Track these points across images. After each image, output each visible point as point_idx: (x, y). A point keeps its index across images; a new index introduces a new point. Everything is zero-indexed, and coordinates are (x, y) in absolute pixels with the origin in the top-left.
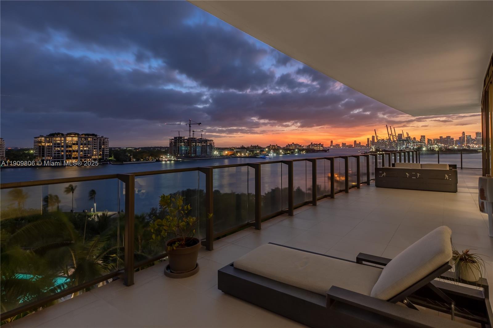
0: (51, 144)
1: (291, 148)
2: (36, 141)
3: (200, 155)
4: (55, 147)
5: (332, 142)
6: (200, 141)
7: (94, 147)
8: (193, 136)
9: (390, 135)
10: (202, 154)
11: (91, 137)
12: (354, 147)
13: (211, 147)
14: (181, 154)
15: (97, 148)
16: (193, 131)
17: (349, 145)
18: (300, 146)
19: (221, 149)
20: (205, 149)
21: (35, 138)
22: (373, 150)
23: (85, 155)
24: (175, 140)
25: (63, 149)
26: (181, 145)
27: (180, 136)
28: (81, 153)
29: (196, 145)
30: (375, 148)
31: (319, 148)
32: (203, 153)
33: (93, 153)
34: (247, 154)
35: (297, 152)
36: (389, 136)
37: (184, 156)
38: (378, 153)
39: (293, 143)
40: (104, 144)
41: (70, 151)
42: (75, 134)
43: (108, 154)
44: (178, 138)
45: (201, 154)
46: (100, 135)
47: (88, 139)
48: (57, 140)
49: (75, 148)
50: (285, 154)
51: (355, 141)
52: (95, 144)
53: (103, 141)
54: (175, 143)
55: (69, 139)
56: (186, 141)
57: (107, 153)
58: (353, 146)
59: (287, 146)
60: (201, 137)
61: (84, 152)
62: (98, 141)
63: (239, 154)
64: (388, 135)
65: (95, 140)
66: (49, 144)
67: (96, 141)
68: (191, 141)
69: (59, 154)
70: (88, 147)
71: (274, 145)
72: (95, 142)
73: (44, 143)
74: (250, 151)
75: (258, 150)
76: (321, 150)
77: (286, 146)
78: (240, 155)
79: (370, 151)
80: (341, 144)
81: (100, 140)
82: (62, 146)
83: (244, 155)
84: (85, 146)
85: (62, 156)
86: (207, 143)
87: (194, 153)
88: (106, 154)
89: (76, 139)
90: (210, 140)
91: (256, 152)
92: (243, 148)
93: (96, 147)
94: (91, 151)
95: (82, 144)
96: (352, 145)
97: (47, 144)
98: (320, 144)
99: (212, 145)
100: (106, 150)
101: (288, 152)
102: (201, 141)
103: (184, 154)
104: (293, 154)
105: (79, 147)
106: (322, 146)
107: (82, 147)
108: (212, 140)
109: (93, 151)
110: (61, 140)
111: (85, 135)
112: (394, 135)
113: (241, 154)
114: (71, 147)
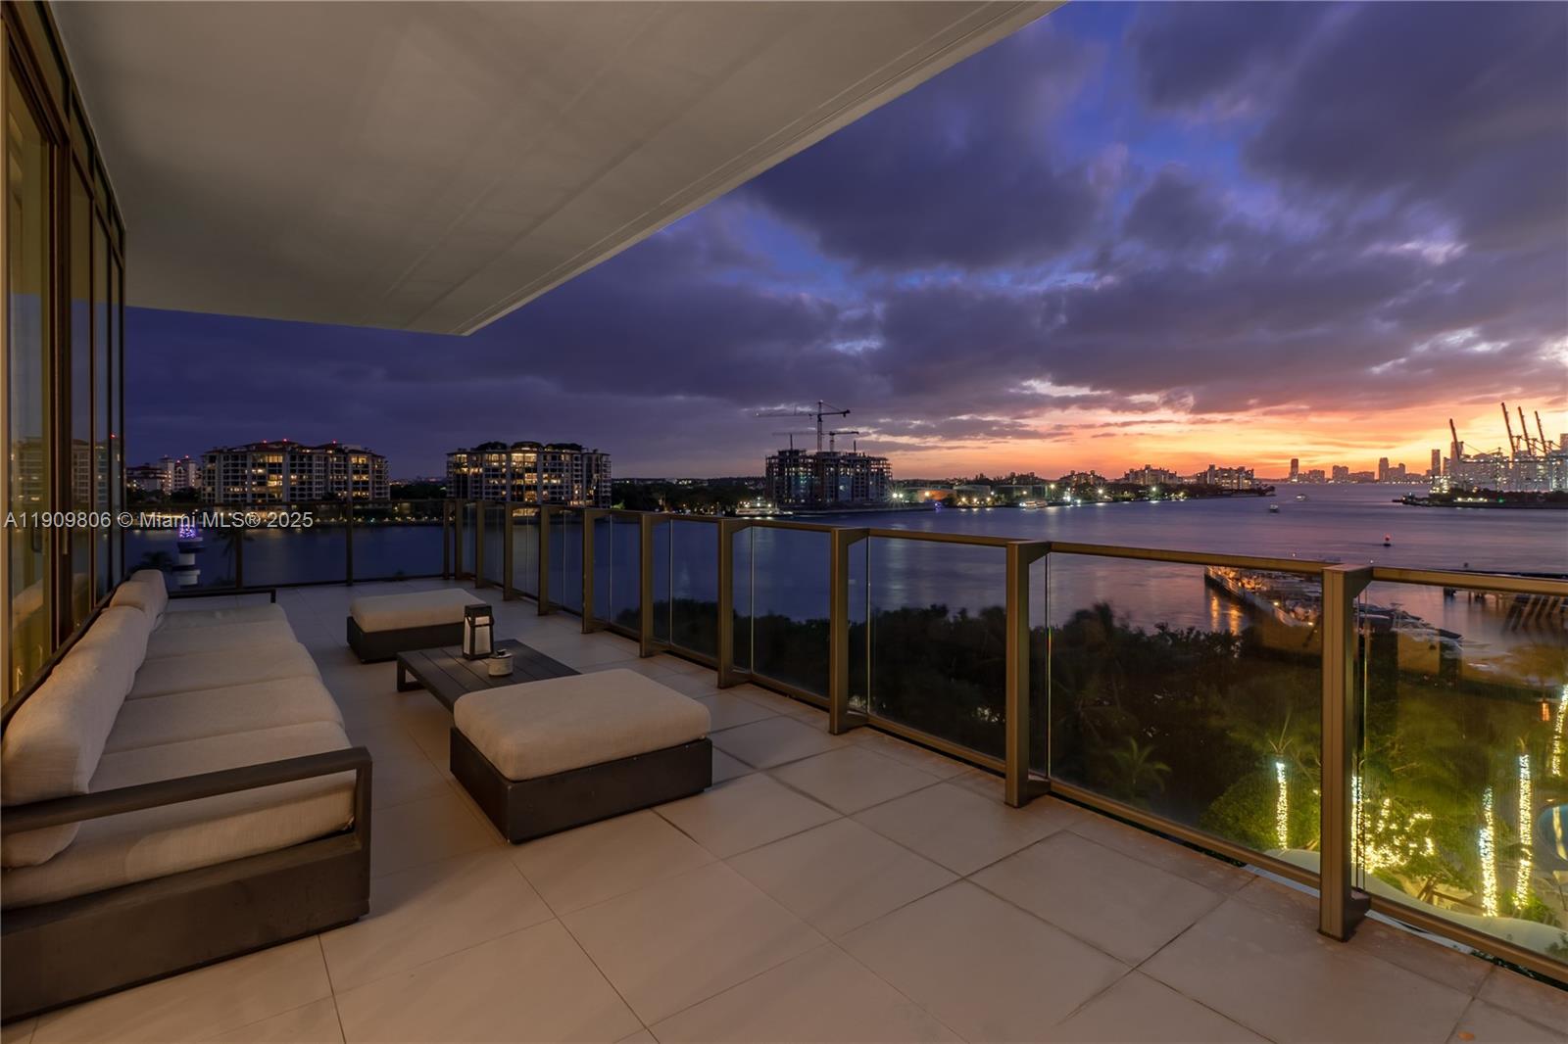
0: (481, 470)
1: (1142, 483)
2: (451, 462)
3: (848, 501)
4: (487, 476)
5: (1295, 463)
6: (849, 461)
7: (575, 479)
8: (831, 448)
9: (1515, 440)
10: (855, 499)
11: (568, 451)
12: (1377, 481)
13: (883, 480)
14: (797, 498)
15: (582, 481)
16: (832, 434)
17: (1361, 473)
18: (1172, 476)
19: (913, 485)
20: (862, 483)
21: (450, 455)
22: (1442, 490)
23: (553, 499)
24: (781, 460)
25: (504, 481)
26: (796, 473)
27: (794, 448)
28: (545, 493)
29: (837, 473)
30: (1449, 484)
31: (1238, 483)
32: (857, 496)
33: (573, 492)
34: (989, 499)
35: (1157, 495)
36: (1512, 443)
37: (803, 504)
38: (1460, 499)
39: (1147, 467)
40: (597, 472)
41: (520, 487)
42: (532, 445)
43: (609, 494)
44: (788, 454)
45: (853, 497)
46: (589, 446)
47: (560, 457)
48: (492, 461)
49: (530, 479)
50: (1116, 500)
51: (1384, 462)
52: (577, 470)
53: (594, 464)
54: (781, 466)
55: (517, 456)
56: (810, 461)
57: (606, 492)
58: (1376, 477)
59: (1126, 475)
60: (853, 451)
61: (550, 490)
62: (585, 463)
63: (964, 499)
64: (1508, 439)
65: (576, 459)
66: (477, 470)
67: (579, 462)
68: (824, 461)
69: (496, 493)
70: (560, 476)
71: (1085, 474)
72: (577, 465)
73: (466, 467)
74: (1000, 491)
75: (1026, 489)
76: (1242, 490)
77: (1123, 476)
78: (967, 503)
79: (1431, 495)
80: (1331, 469)
81: (590, 459)
82: (503, 476)
83: (980, 501)
84: (553, 476)
85: (504, 498)
86: (869, 469)
87: (832, 496)
88: (604, 495)
89: (532, 456)
90: (879, 460)
91: (1019, 494)
92: (981, 483)
93: (580, 479)
94: (567, 487)
95: (546, 471)
96: (1373, 474)
97: (472, 470)
98: (1241, 470)
99: (883, 474)
100: (604, 484)
101: (1127, 494)
102: (852, 460)
103: (805, 497)
104: (1141, 500)
105: (540, 478)
106: (1249, 475)
107: (546, 478)
108: (885, 459)
109: (572, 487)
110: (500, 461)
111: (554, 446)
112: (1535, 440)
113: (970, 500)
114: (521, 476)
